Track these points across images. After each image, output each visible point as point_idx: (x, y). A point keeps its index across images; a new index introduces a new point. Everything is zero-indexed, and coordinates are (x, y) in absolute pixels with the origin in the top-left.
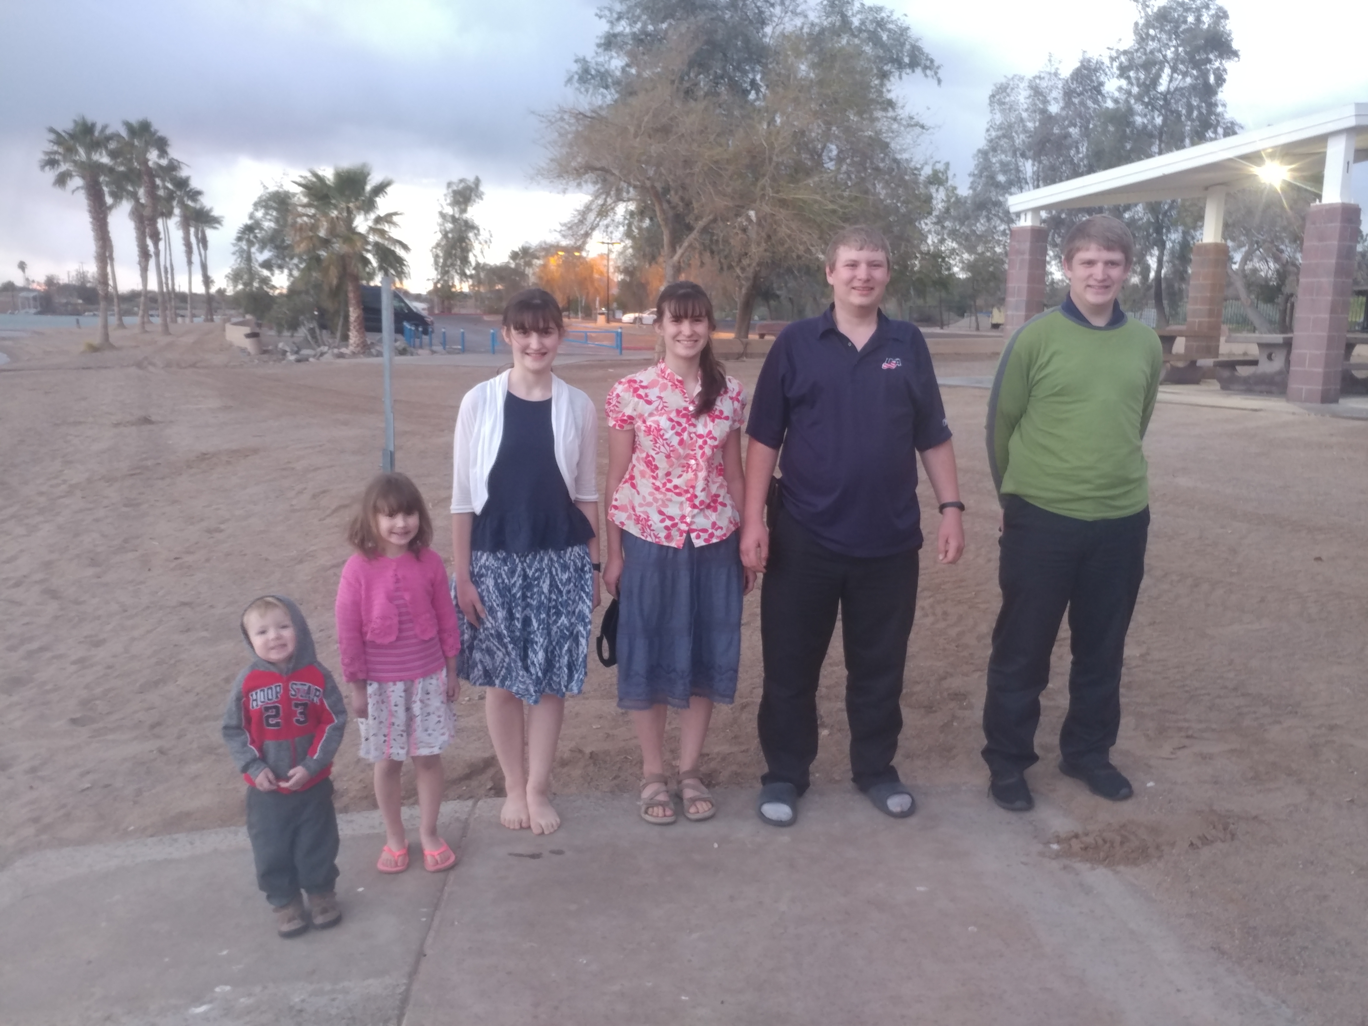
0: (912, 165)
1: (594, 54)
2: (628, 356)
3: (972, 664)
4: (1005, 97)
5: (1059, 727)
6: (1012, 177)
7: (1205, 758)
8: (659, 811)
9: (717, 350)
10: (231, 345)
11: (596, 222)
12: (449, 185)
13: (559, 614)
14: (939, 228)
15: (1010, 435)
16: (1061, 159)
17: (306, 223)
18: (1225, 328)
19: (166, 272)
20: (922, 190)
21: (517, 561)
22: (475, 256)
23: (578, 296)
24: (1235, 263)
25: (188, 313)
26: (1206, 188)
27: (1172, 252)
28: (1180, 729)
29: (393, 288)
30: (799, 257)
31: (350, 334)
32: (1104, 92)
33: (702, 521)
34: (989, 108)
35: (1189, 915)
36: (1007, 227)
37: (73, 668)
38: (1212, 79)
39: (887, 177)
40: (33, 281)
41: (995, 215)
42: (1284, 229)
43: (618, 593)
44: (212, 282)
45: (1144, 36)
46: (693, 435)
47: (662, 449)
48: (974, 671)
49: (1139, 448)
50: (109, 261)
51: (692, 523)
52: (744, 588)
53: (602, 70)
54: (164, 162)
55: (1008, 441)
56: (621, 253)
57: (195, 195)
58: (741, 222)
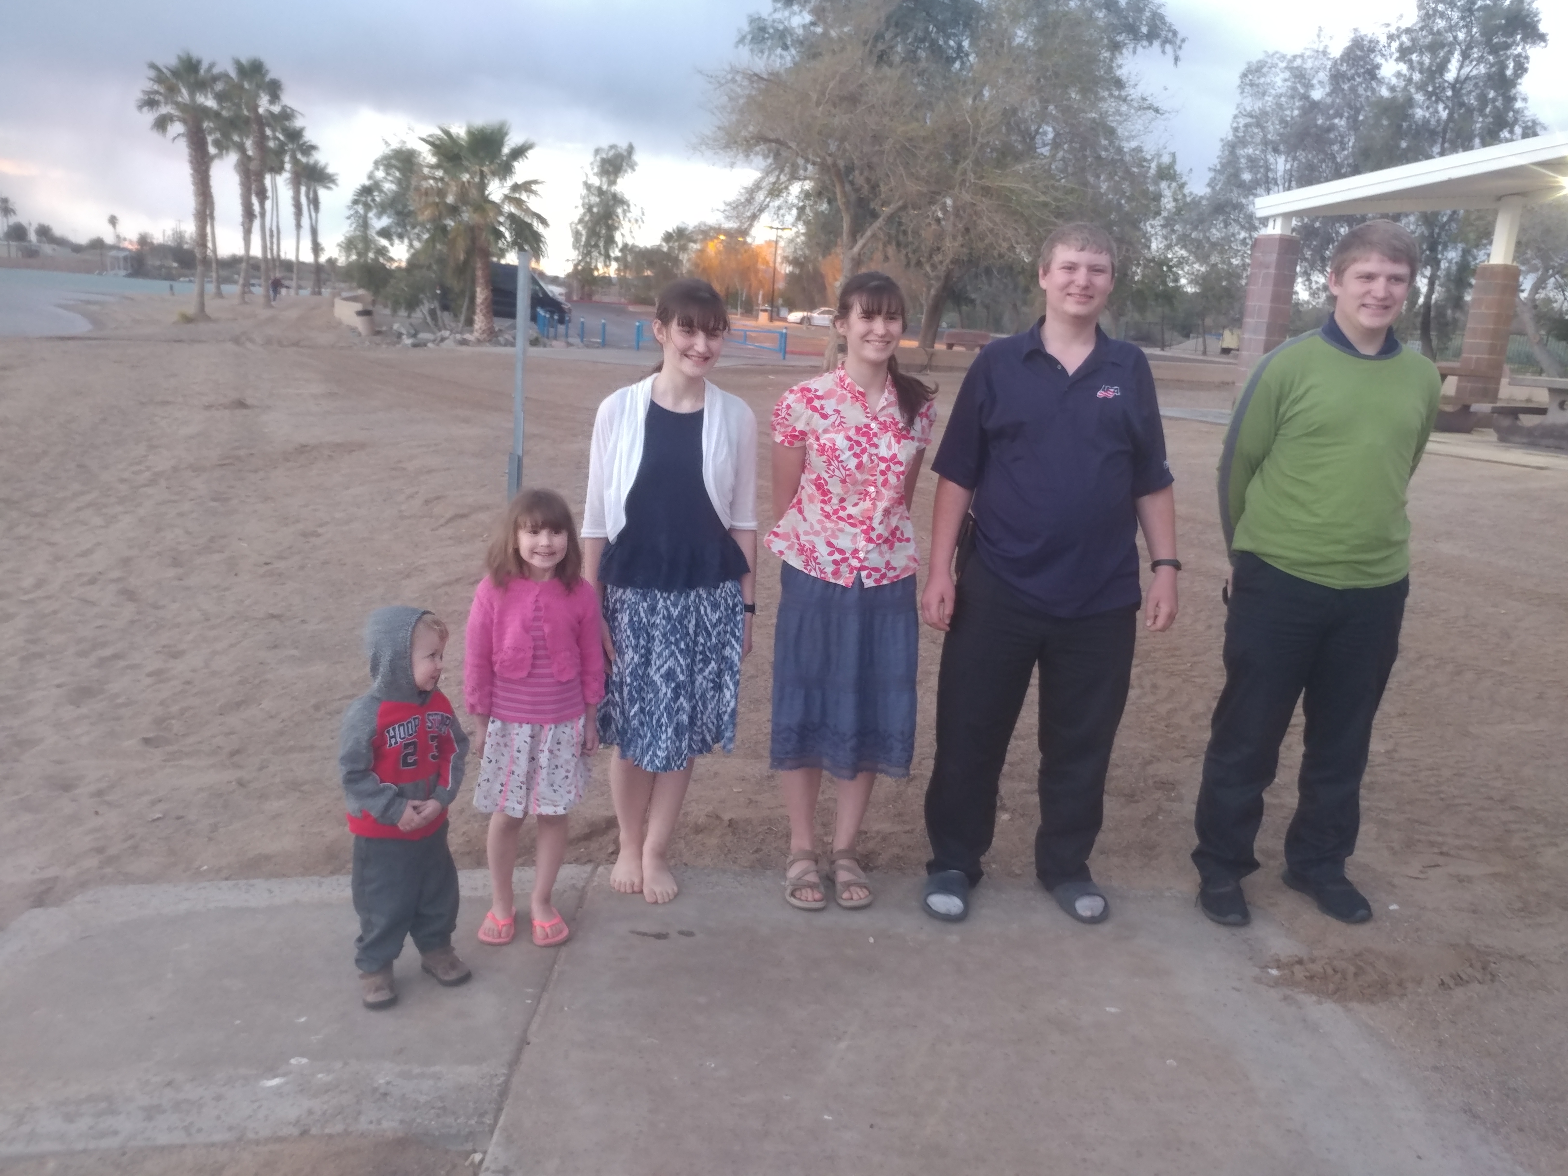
1: (771, 9)
2: (795, 361)
3: (1183, 748)
4: (1259, 78)
6: (1260, 176)
7: (1463, 880)
8: (808, 894)
10: (340, 323)
11: (766, 203)
12: (597, 151)
14: (1166, 231)
15: (1249, 480)
16: (1321, 156)
17: (433, 188)
18: (1507, 367)
19: (272, 236)
20: (1150, 186)
22: (623, 235)
23: (739, 287)
24: (1523, 291)
25: (293, 284)
26: (1499, 198)
27: (1447, 274)
28: (1432, 844)
29: (529, 269)
30: (1001, 256)
31: (476, 318)
32: (1379, 76)
33: (875, 560)
34: (1239, 91)
35: (1435, 1068)
36: (1247, 235)
37: (149, 681)
38: (1509, 72)
39: (1110, 168)
40: (125, 239)
41: (1234, 220)
44: (322, 249)
45: (1431, 12)
46: (874, 458)
47: (837, 472)
48: (1186, 756)
50: (209, 221)
51: (866, 559)
53: (781, 27)
54: (276, 109)
55: (1246, 488)
56: (791, 241)
57: (309, 149)
58: (936, 210)
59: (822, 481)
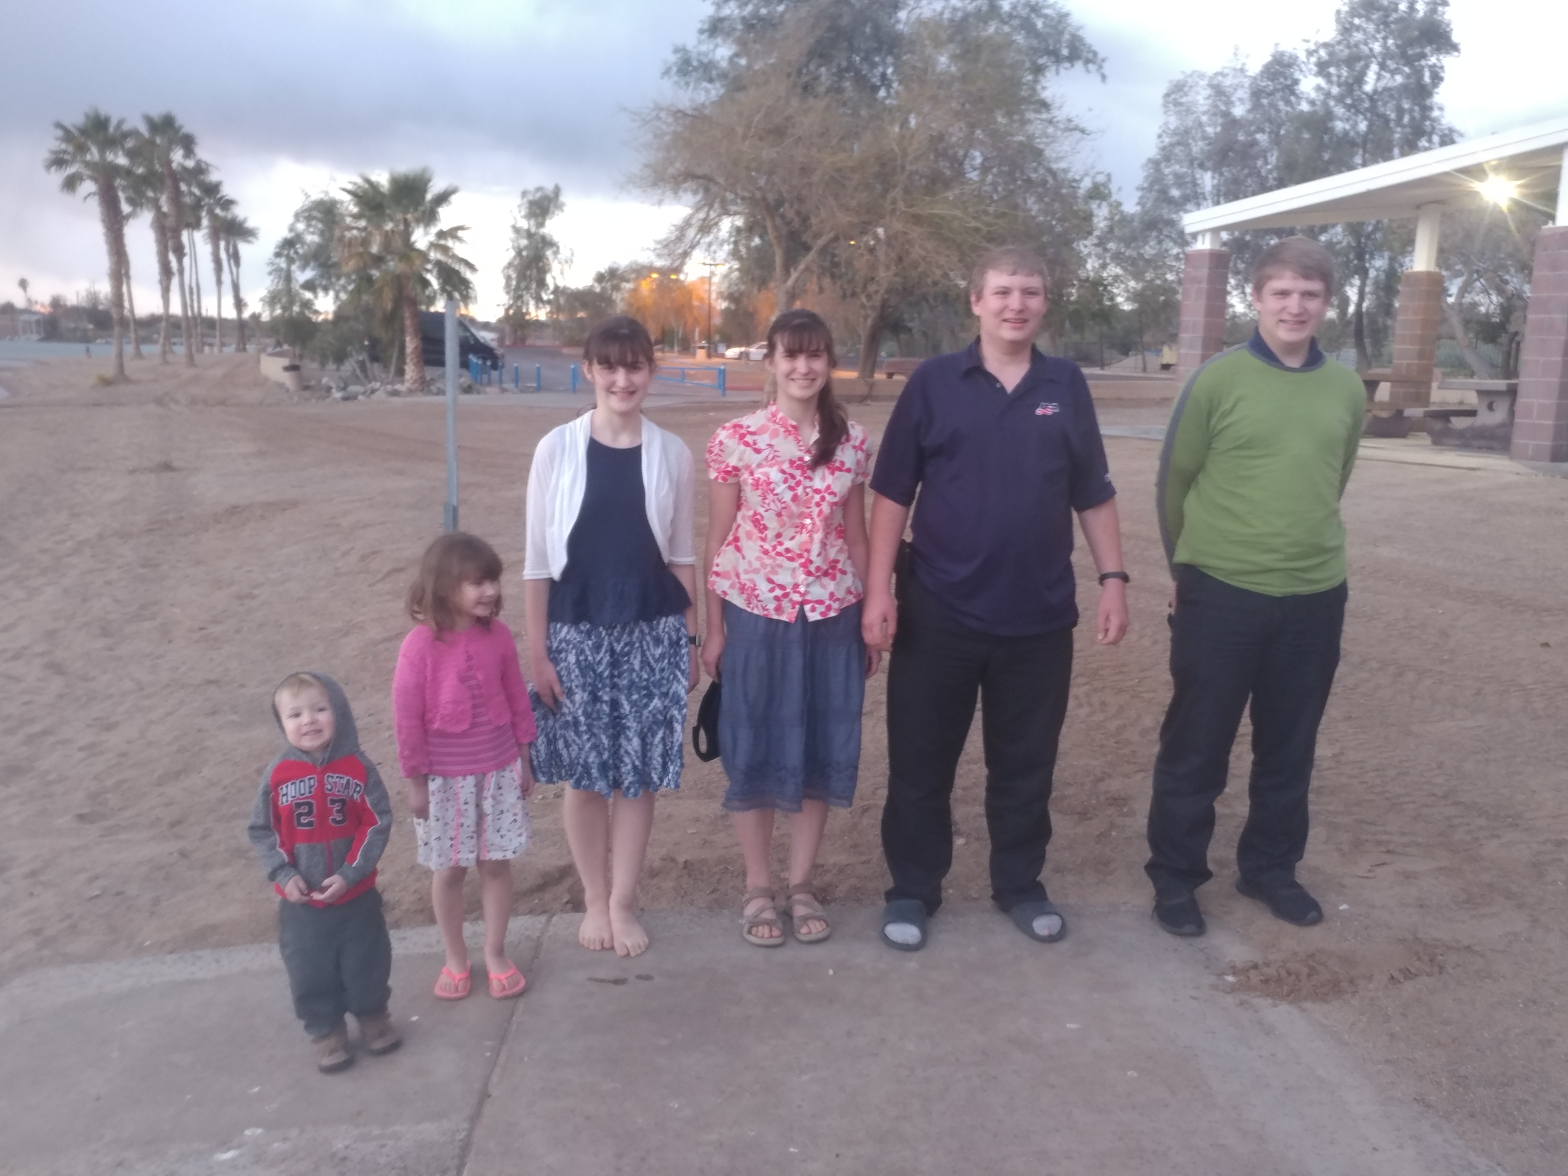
0: (1070, 176)
1: (695, 42)
2: (733, 397)
3: (1134, 763)
4: (1182, 97)
5: (1237, 839)
6: (1188, 191)
7: (1408, 876)
8: (764, 930)
9: (837, 392)
10: (266, 380)
11: (696, 240)
12: (524, 194)
13: (650, 696)
14: (1099, 250)
15: (1185, 495)
16: (1246, 171)
17: (356, 238)
18: (1437, 372)
19: (191, 294)
20: (1081, 206)
21: (604, 633)
22: (554, 278)
23: (674, 325)
24: (1450, 296)
25: (217, 341)
26: (1418, 207)
27: (1376, 283)
28: (1379, 843)
29: (458, 315)
30: (935, 283)
31: (407, 367)
32: (1297, 92)
33: (818, 591)
34: (1163, 110)
35: (1388, 1062)
36: (1180, 250)
37: (81, 755)
38: (1427, 78)
39: (1040, 190)
40: (36, 302)
41: (1167, 236)
42: (1511, 256)
43: (719, 674)
44: (245, 305)
45: (1347, 26)
46: (808, 490)
47: (772, 506)
48: (1137, 772)
49: (1336, 512)
50: (124, 280)
51: (806, 593)
52: (866, 670)
53: (705, 60)
54: (190, 164)
55: (1183, 501)
56: (726, 276)
57: (228, 204)
58: (867, 241)
59: (758, 517)
